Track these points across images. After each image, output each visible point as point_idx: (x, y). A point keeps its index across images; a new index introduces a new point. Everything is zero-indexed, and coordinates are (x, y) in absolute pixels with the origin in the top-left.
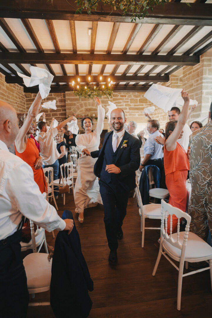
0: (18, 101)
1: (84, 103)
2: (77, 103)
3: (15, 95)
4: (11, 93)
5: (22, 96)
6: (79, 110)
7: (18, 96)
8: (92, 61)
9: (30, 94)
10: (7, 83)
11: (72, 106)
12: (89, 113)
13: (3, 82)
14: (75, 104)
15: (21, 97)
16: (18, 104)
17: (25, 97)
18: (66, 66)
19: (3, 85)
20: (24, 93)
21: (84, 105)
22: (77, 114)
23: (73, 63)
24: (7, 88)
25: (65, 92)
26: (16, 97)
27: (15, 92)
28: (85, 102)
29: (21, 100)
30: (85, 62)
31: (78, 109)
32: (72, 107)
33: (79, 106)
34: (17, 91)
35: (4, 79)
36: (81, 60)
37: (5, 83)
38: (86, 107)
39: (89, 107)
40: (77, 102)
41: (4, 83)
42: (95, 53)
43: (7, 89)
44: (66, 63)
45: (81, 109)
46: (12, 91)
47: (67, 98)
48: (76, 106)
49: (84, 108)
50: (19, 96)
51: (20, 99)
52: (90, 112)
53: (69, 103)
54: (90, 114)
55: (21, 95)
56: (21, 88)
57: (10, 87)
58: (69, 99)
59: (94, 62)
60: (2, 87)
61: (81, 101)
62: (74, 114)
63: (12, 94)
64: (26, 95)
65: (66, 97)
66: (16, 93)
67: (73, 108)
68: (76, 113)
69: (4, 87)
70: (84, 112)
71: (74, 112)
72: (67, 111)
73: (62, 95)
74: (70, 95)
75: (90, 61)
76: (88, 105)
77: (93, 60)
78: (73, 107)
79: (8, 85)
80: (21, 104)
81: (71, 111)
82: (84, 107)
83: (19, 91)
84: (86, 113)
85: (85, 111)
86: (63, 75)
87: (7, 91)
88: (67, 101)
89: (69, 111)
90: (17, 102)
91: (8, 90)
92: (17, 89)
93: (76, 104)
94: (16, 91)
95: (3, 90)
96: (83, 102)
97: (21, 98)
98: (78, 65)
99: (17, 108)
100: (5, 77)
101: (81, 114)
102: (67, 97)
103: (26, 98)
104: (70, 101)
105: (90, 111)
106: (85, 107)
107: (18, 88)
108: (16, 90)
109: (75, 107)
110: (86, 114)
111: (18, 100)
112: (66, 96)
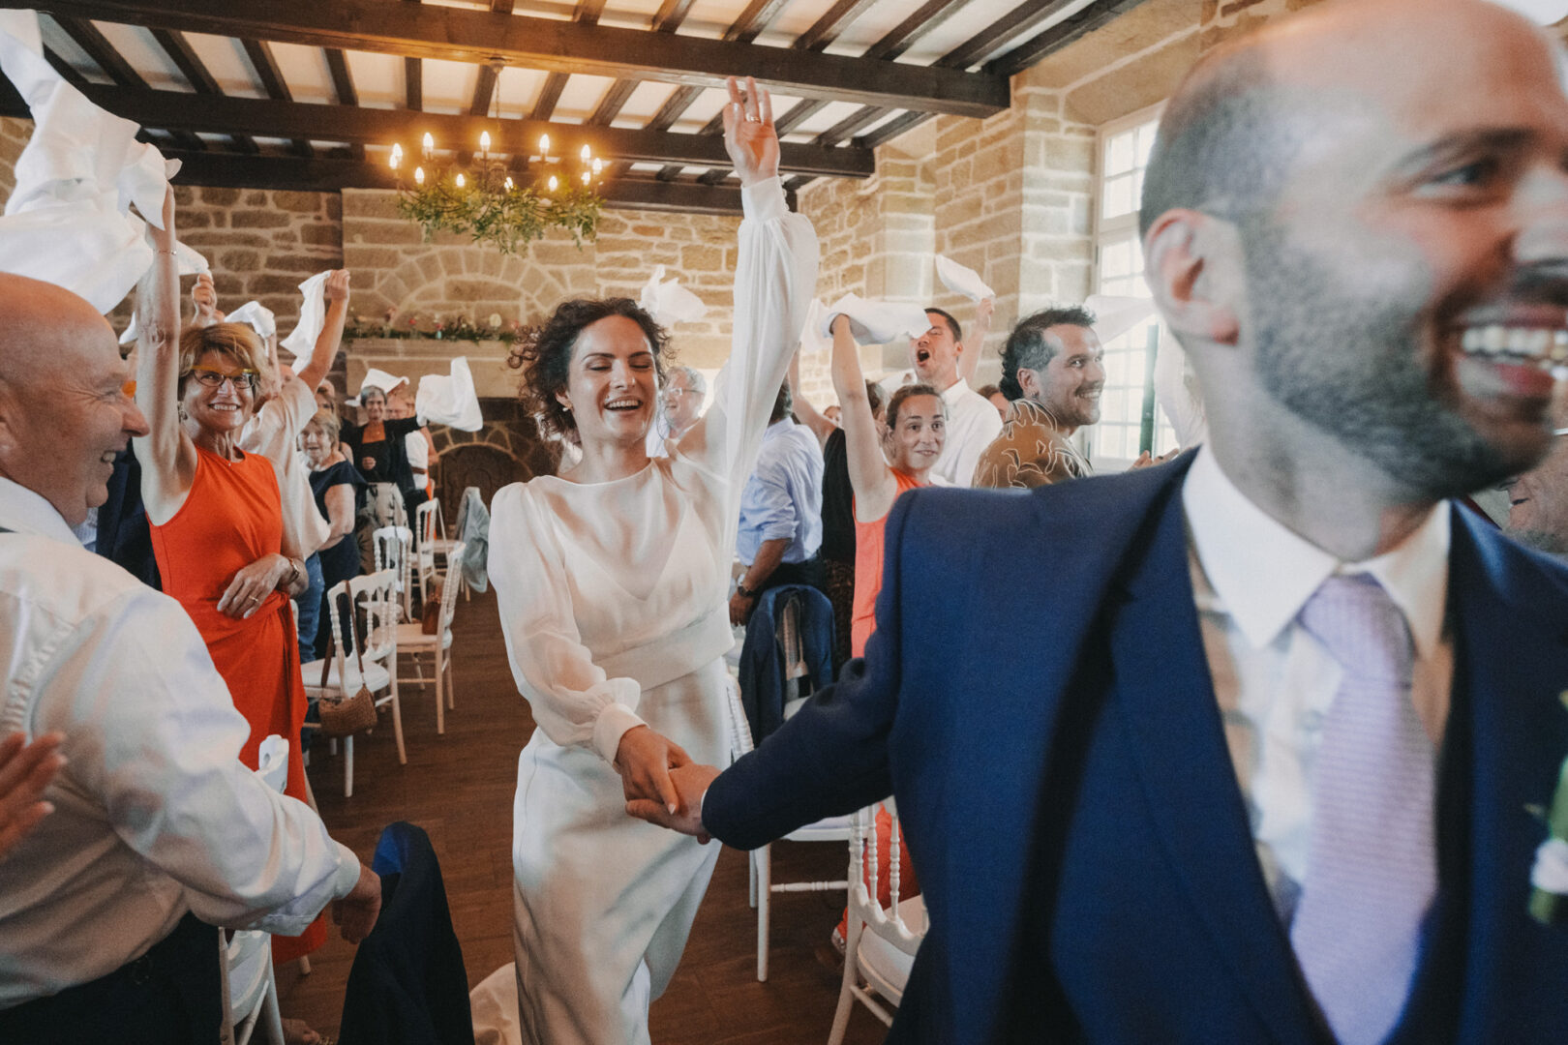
1: (441, 253)
2: (405, 252)
6: (417, 291)
8: (500, 52)
11: (377, 266)
12: (468, 307)
14: (392, 260)
18: (353, 58)
21: (440, 265)
22: (402, 309)
23: (397, 52)
25: (340, 192)
28: (447, 248)
30: (460, 51)
31: (412, 282)
32: (377, 271)
33: (418, 269)
36: (440, 41)
38: (455, 278)
39: (467, 277)
40: (404, 246)
42: (516, 12)
44: (361, 46)
45: (426, 286)
47: (349, 224)
48: (398, 269)
49: (440, 283)
52: (473, 304)
53: (362, 250)
54: (473, 315)
58: (360, 229)
59: (507, 54)
61: (424, 244)
62: (390, 311)
65: (346, 219)
67: (381, 278)
68: (398, 304)
70: (443, 300)
71: (389, 301)
73: (324, 205)
74: (367, 207)
75: (492, 51)
76: (464, 266)
77: (504, 44)
78: (384, 270)
81: (369, 292)
82: (444, 274)
84: (451, 308)
85: (450, 297)
86: (338, 103)
88: (352, 241)
89: (361, 291)
93: (401, 256)
96: (436, 250)
98: (420, 60)
101: (428, 313)
102: (350, 215)
104: (366, 240)
105: (473, 299)
106: (449, 273)
109: (393, 272)
110: (455, 313)
112: (346, 211)
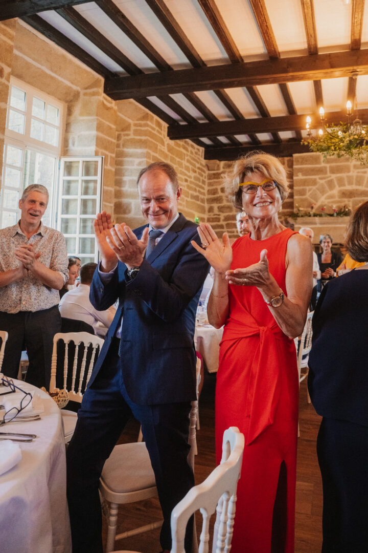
0: (190, 177)
1: (336, 178)
2: (321, 179)
3: (185, 163)
4: (178, 159)
5: (201, 167)
6: (325, 196)
7: (191, 167)
8: (355, 68)
9: (218, 162)
10: (171, 139)
11: (308, 185)
12: (349, 201)
13: (162, 137)
14: (314, 182)
15: (199, 168)
16: (191, 182)
17: (205, 169)
18: (292, 86)
19: (163, 143)
20: (204, 162)
21: (336, 183)
22: (319, 204)
23: (309, 79)
24: (170, 149)
25: (292, 156)
26: (187, 169)
27: (186, 158)
28: (339, 175)
29: (197, 175)
30: (337, 71)
31: (323, 192)
32: (308, 188)
33: (326, 185)
34: (190, 156)
35: (165, 132)
36: (328, 68)
37: (167, 140)
38: (343, 188)
39: (348, 187)
40: (320, 176)
41: (165, 140)
42: (362, 48)
43: (169, 151)
44: (293, 79)
45: (330, 193)
46: (181, 155)
47: (296, 169)
48: (317, 186)
49: (336, 191)
50: (194, 166)
51: (195, 172)
52: (351, 200)
53: (301, 180)
54: (351, 204)
55: (198, 165)
56: (198, 150)
57: (177, 148)
58: (300, 170)
59: (359, 68)
60: (159, 147)
61: (329, 174)
62: (313, 205)
63: (179, 162)
64: (209, 165)
65: (295, 167)
66: (188, 161)
67: (309, 191)
68: (317, 202)
69: (163, 147)
70: (337, 199)
71: (312, 201)
72: (295, 197)
73: (286, 162)
74: (304, 161)
75: (351, 68)
76: (346, 183)
77: (357, 63)
78: (310, 187)
79: (172, 142)
80: (198, 182)
81: (304, 197)
82: (337, 186)
83: (193, 156)
84: (340, 202)
85: (340, 197)
86: (289, 115)
87: (170, 155)
88: (297, 176)
89: (301, 197)
90: (189, 179)
91: (172, 153)
92: (192, 153)
93: (318, 180)
94: (187, 155)
95: (162, 152)
96: (334, 176)
97: (197, 170)
98: (320, 81)
99: (188, 190)
100: (168, 127)
101: (330, 205)
102: (296, 165)
103: (207, 172)
104: (303, 175)
105: (351, 197)
106: (339, 186)
107: (194, 151)
108: (189, 154)
109: (314, 188)
110: (343, 205)
111: (192, 174)
112: (294, 163)
